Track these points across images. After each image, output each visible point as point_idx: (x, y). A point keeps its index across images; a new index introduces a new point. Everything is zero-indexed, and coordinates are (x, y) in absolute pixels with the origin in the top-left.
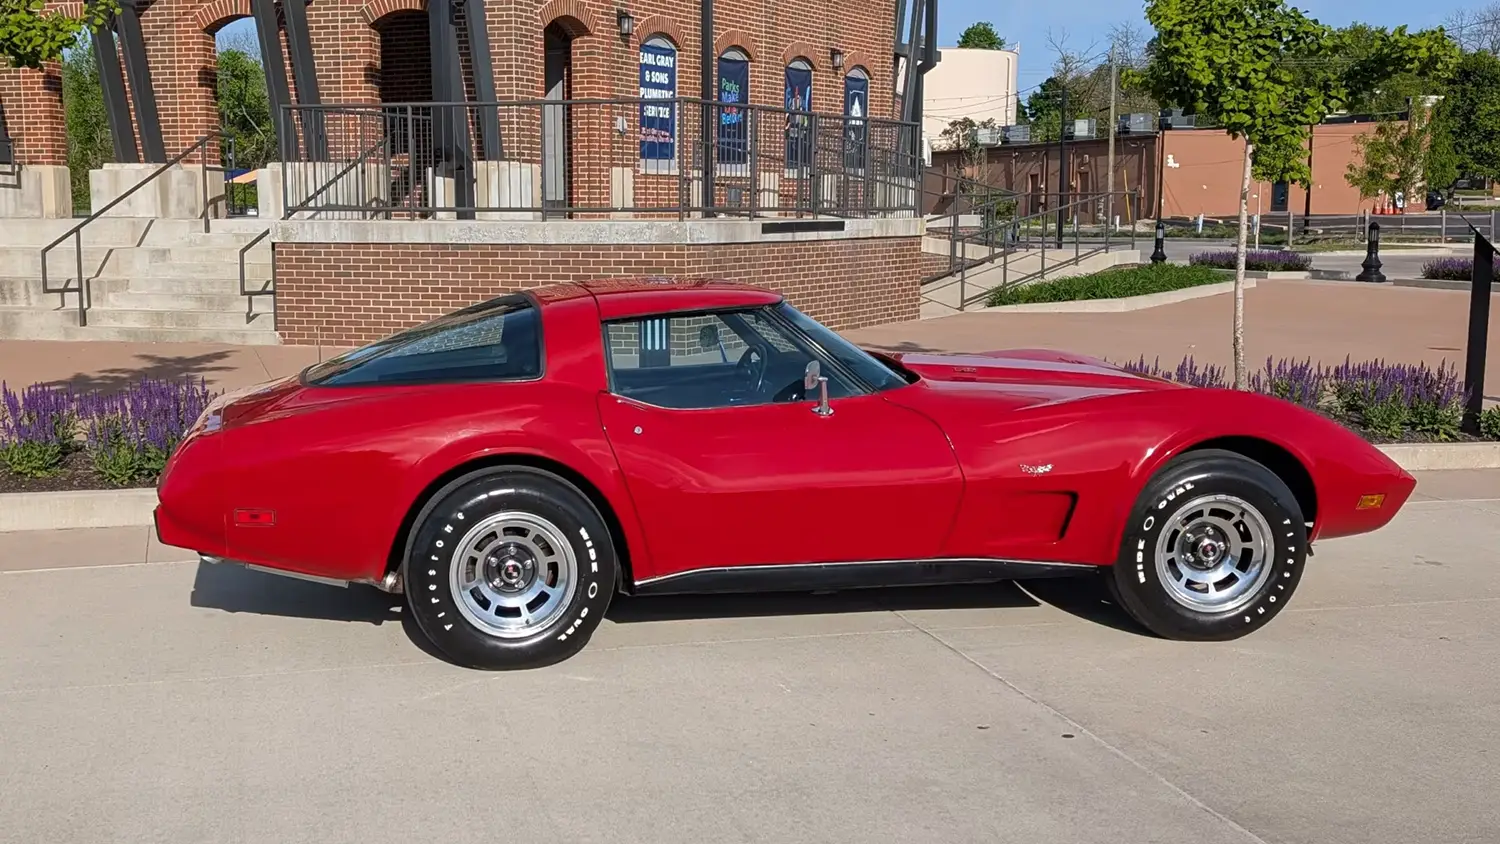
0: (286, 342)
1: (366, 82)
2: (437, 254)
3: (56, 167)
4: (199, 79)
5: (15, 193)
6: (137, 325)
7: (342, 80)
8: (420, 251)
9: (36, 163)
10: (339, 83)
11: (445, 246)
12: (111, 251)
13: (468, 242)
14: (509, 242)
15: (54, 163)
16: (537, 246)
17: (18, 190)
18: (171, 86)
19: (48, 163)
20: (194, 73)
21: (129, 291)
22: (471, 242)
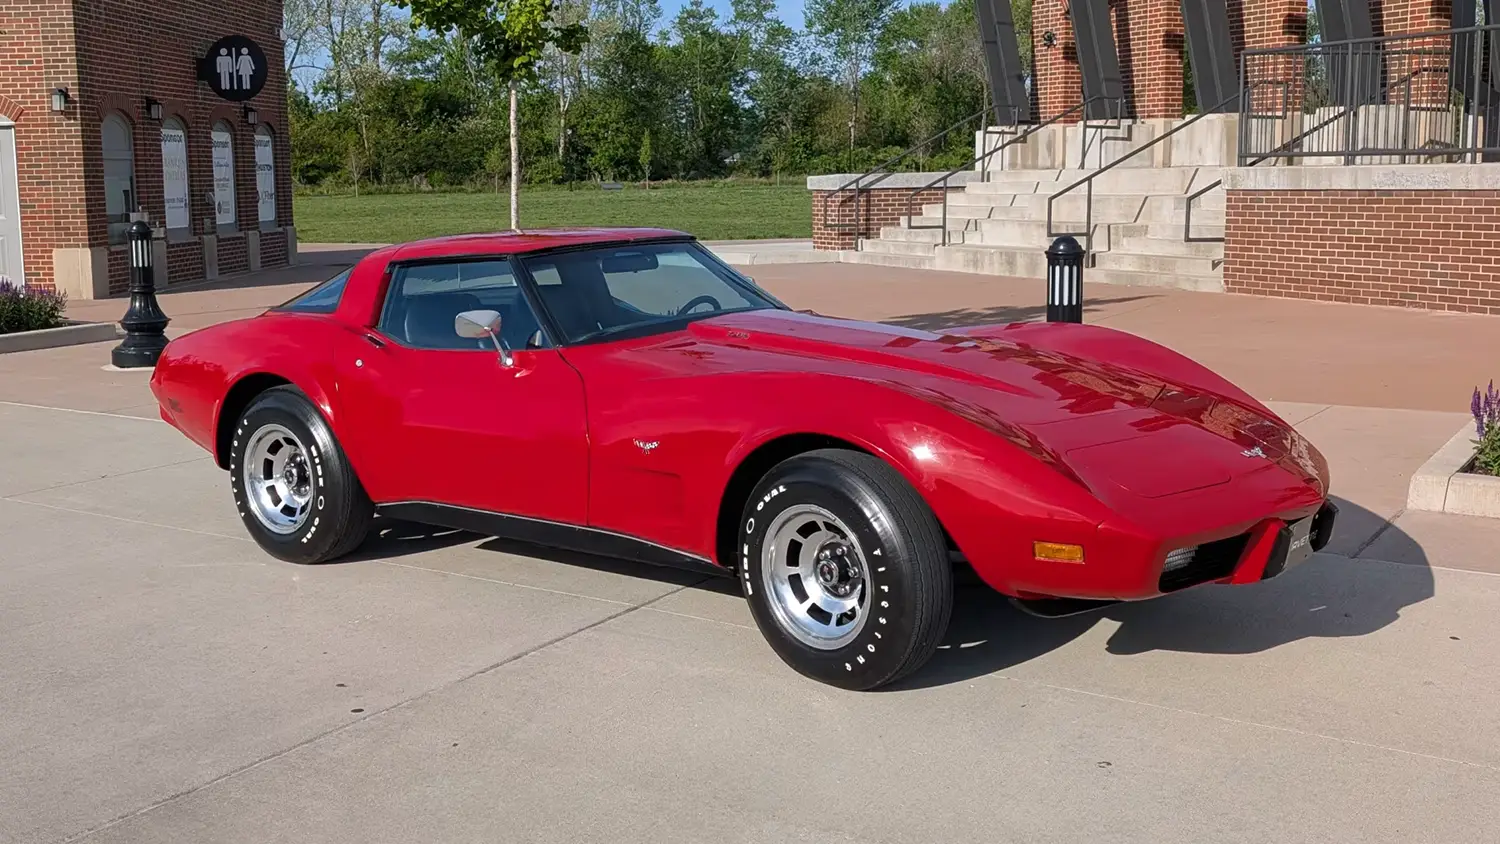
0: (1229, 290)
1: (1432, 16)
2: (1362, 202)
3: (1166, 119)
4: (1284, 27)
5: (1124, 145)
6: (1130, 269)
7: (1409, 16)
8: (1348, 198)
9: (1153, 117)
10: (1406, 19)
11: (1371, 192)
12: (1147, 198)
13: (1391, 188)
14: (1431, 188)
15: (1166, 116)
16: (1460, 192)
17: (1128, 143)
18: (1260, 36)
19: (1161, 116)
20: (1279, 22)
21: (1149, 236)
22: (1394, 188)
